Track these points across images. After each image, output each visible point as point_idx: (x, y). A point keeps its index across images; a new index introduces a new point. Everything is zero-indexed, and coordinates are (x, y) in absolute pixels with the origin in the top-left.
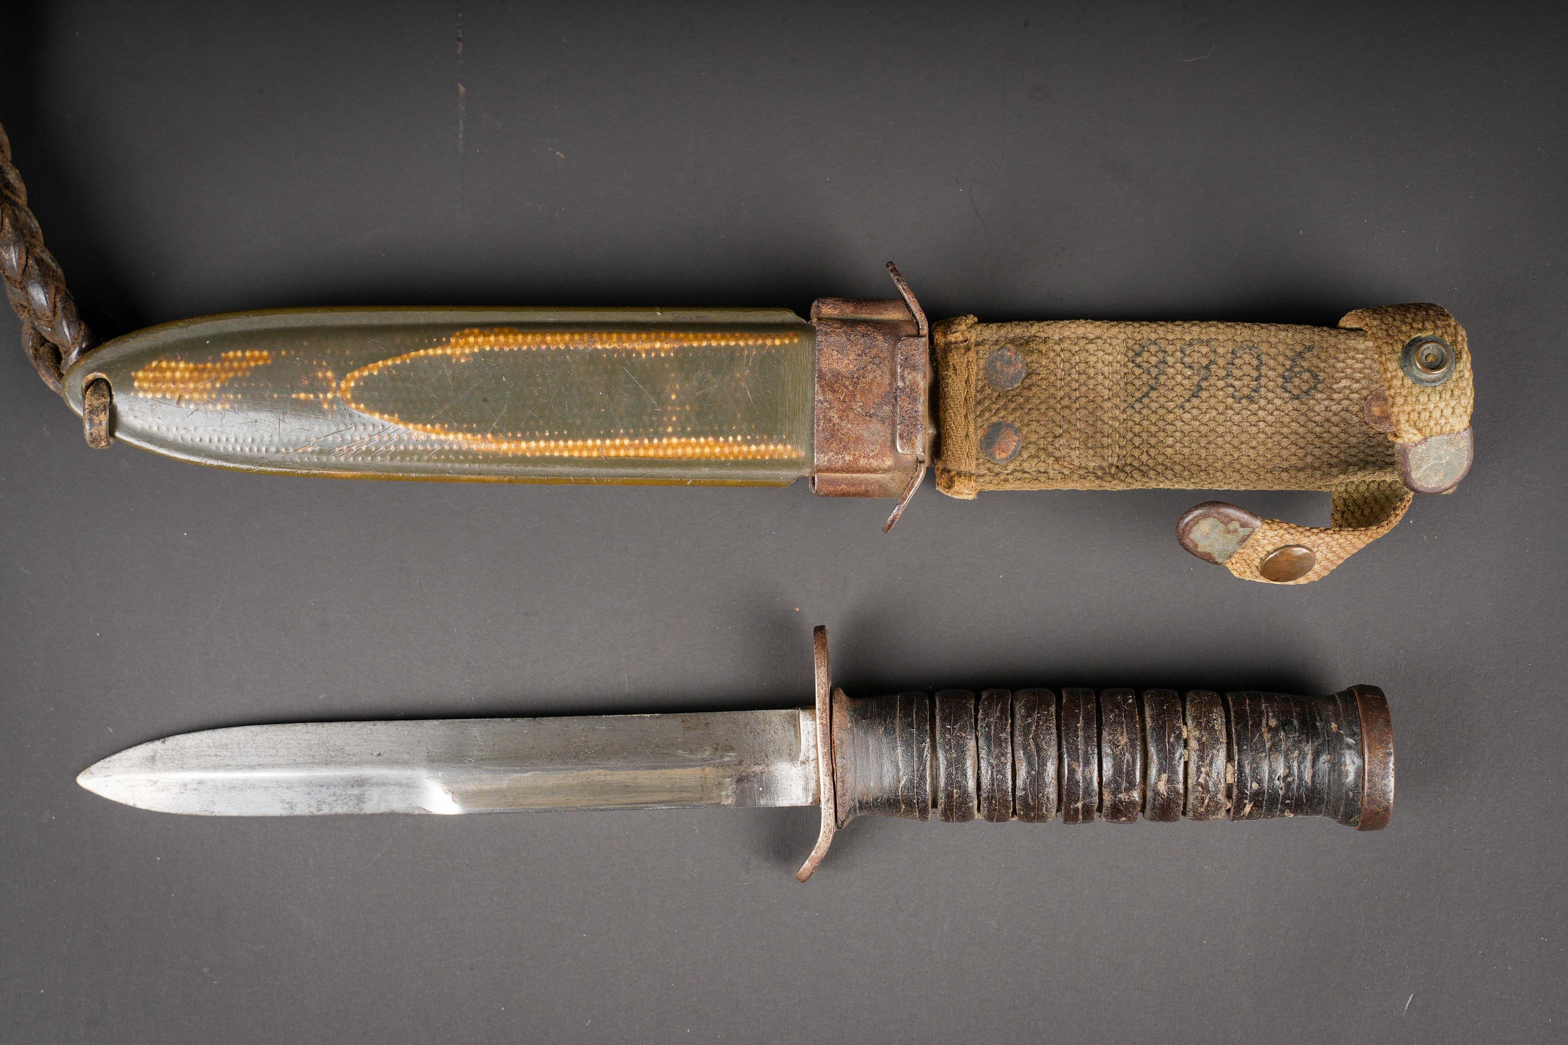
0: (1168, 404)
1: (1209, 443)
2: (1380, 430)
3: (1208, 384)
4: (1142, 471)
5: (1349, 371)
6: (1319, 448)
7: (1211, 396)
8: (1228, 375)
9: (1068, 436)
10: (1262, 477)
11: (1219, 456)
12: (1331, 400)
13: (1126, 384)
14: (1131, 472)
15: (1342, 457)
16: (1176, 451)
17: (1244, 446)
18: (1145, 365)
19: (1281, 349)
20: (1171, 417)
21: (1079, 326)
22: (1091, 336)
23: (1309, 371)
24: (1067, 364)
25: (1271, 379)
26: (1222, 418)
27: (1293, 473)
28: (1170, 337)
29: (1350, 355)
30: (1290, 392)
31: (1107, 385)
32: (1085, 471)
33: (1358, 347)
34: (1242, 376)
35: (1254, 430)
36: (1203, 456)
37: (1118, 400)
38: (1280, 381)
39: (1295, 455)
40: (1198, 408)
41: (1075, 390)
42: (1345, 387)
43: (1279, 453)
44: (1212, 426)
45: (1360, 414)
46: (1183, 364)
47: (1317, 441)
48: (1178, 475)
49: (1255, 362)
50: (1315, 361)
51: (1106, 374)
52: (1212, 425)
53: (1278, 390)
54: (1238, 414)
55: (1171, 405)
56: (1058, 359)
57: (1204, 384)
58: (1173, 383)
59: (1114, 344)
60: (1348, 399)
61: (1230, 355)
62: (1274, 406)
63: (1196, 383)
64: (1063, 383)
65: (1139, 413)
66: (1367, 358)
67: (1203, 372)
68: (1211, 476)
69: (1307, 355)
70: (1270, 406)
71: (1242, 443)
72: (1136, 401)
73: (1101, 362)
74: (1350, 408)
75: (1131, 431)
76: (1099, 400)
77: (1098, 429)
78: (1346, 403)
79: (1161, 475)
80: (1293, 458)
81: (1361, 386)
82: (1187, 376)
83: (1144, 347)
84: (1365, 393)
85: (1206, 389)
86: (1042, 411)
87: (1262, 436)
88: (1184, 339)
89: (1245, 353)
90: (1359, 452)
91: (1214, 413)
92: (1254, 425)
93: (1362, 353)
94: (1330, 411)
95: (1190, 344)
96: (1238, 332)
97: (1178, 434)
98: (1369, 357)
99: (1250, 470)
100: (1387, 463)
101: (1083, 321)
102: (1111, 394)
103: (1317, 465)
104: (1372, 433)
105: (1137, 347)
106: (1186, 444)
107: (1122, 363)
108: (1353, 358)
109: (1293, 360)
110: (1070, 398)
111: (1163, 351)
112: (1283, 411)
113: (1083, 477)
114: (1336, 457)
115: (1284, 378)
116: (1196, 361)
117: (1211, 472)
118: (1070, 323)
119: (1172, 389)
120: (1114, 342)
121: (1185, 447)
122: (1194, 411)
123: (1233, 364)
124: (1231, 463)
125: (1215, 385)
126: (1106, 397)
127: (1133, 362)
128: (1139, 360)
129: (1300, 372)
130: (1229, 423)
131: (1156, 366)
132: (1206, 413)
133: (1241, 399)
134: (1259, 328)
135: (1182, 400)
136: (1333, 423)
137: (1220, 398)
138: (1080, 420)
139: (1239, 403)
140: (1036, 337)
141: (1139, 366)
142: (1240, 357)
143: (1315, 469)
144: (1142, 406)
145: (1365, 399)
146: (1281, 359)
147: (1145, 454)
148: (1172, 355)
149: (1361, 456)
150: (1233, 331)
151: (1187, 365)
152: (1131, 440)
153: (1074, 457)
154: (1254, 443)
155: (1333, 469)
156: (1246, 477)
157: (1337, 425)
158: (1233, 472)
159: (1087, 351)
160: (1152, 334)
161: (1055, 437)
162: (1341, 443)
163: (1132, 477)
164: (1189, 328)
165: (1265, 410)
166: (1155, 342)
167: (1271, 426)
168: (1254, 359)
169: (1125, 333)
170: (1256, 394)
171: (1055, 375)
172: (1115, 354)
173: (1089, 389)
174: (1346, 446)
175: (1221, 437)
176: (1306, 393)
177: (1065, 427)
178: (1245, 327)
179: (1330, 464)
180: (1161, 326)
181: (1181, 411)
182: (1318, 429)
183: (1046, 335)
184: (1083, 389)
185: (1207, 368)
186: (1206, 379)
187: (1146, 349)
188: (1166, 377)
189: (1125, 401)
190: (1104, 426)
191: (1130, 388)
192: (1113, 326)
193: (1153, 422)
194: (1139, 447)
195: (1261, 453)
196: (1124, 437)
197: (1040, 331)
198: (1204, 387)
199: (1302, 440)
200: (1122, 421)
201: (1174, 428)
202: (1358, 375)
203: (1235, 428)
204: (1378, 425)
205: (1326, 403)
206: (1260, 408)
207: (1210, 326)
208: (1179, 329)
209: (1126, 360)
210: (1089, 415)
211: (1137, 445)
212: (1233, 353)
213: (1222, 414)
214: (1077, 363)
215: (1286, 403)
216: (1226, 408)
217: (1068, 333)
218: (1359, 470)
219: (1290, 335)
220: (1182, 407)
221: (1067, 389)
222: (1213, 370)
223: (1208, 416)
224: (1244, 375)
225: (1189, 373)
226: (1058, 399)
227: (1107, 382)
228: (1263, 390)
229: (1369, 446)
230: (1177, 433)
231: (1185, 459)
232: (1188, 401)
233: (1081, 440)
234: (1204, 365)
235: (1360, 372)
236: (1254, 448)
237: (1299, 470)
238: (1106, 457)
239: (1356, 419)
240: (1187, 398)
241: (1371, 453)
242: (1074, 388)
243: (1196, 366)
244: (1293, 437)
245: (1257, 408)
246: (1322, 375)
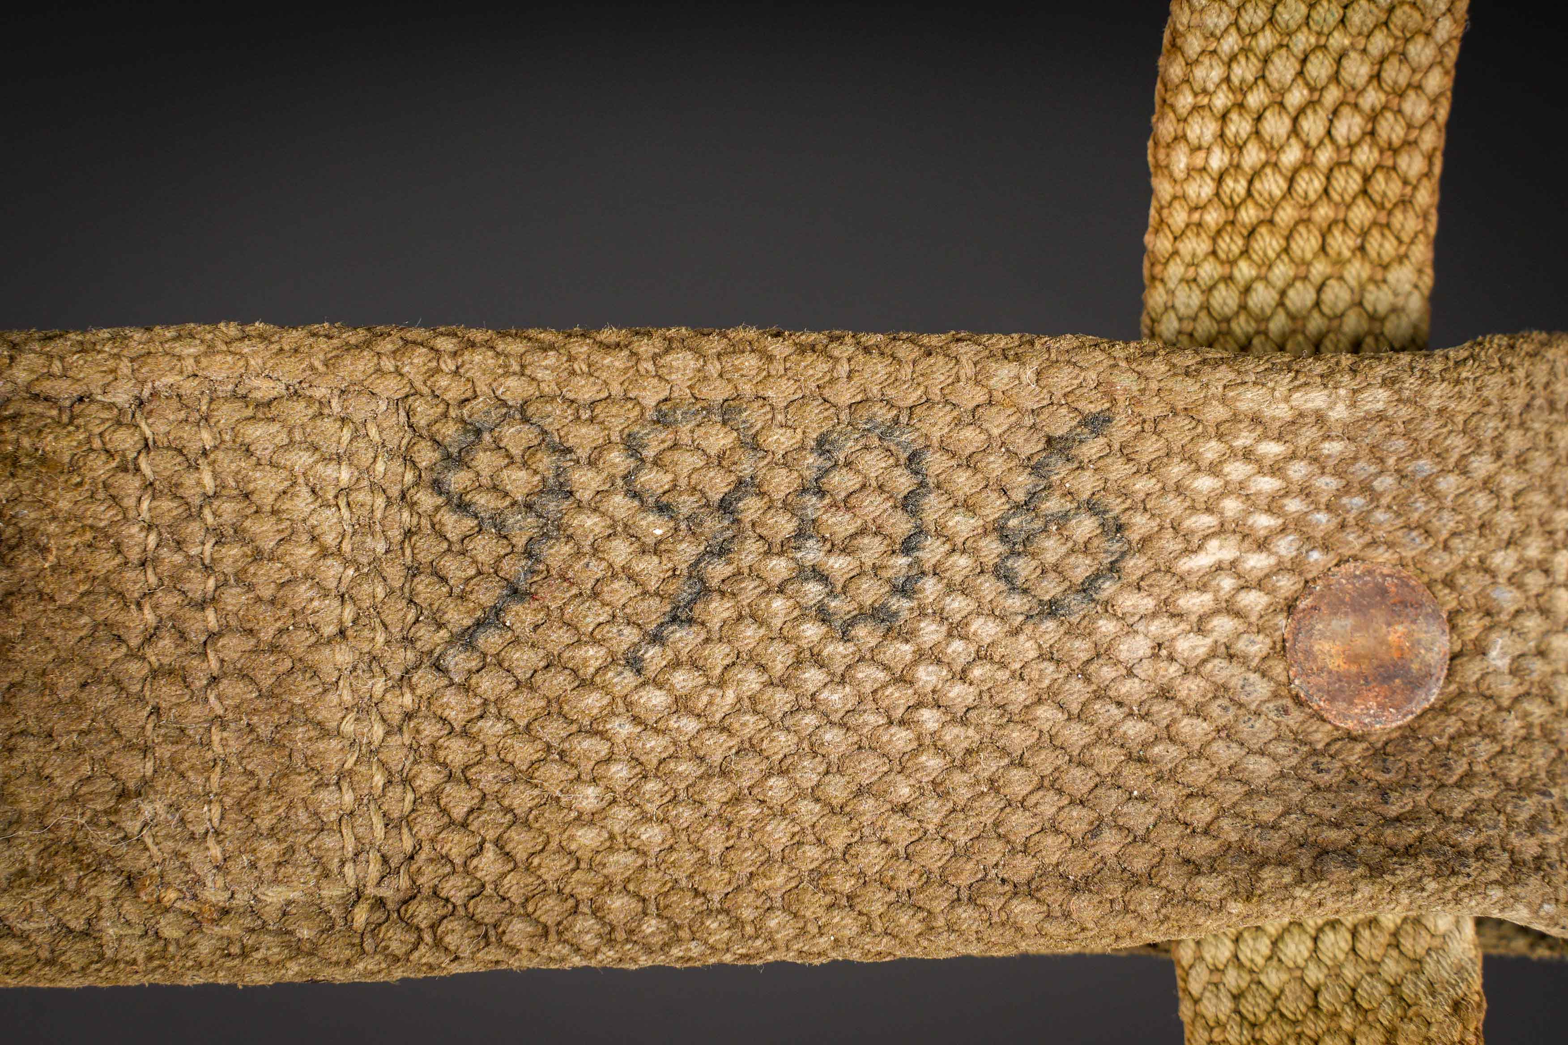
0: (581, 653)
1: (736, 800)
2: (1350, 724)
3: (729, 570)
4: (478, 924)
5: (1231, 506)
6: (1142, 798)
7: (740, 618)
8: (800, 534)
9: (176, 787)
10: (940, 922)
11: (776, 850)
12: (1172, 616)
13: (413, 571)
14: (433, 927)
15: (1229, 830)
16: (612, 837)
17: (868, 805)
18: (483, 501)
19: (995, 432)
20: (593, 701)
21: (211, 350)
22: (264, 389)
23: (1092, 507)
24: (166, 504)
25: (959, 541)
26: (782, 699)
27: (1055, 896)
28: (586, 391)
29: (1239, 443)
30: (1025, 591)
31: (332, 584)
32: (248, 922)
33: (1268, 412)
34: (852, 536)
35: (901, 739)
36: (716, 850)
37: (380, 638)
38: (992, 548)
39: (1057, 832)
40: (695, 665)
41: (202, 605)
42: (1219, 568)
43: (997, 824)
44: (747, 732)
45: (1278, 669)
46: (635, 495)
47: (1133, 776)
48: (620, 935)
49: (904, 482)
50: (1118, 469)
51: (330, 540)
52: (750, 724)
53: (989, 587)
54: (842, 681)
55: (593, 655)
56: (131, 484)
57: (718, 571)
58: (597, 569)
59: (358, 417)
60: (1231, 609)
61: (810, 459)
62: (972, 648)
63: (683, 567)
64: (152, 579)
65: (466, 688)
66: (1293, 456)
67: (712, 524)
68: (749, 930)
69: (1092, 448)
70: (957, 645)
71: (860, 792)
72: (450, 643)
73: (305, 491)
74: (1241, 645)
75: (433, 759)
76: (301, 639)
77: (298, 759)
78: (1223, 625)
79: (553, 937)
80: (1050, 841)
81: (1273, 560)
82: (650, 541)
83: (478, 432)
84: (1286, 584)
85: (723, 594)
86: (64, 695)
87: (932, 763)
88: (636, 401)
89: (866, 447)
90: (1286, 813)
91: (752, 680)
92: (902, 723)
93: (1279, 438)
94: (1171, 658)
95: (662, 420)
96: (843, 369)
97: (620, 772)
98: (1302, 451)
99: (892, 897)
100: (1393, 851)
101: (232, 330)
102: (348, 613)
103: (1139, 865)
104: (1320, 736)
105: (449, 431)
106: (650, 808)
107: (394, 491)
108: (1247, 455)
109: (1037, 469)
110: (183, 636)
111: (555, 450)
112: (1003, 665)
113: (235, 949)
114: (1206, 832)
115: (1004, 538)
116: (683, 482)
117: (747, 914)
118: (178, 338)
119: (595, 595)
120: (359, 409)
121: (646, 818)
122: (682, 679)
123: (821, 493)
124: (819, 875)
125: (754, 573)
126: (329, 630)
127: (437, 486)
128: (458, 480)
129: (1064, 518)
130: (810, 720)
131: (529, 507)
132: (721, 684)
133: (852, 622)
134: (916, 353)
135: (631, 635)
136: (1181, 703)
137: (777, 623)
138: (224, 727)
139: (845, 637)
140: (36, 397)
141: (462, 506)
142: (848, 464)
143: (1135, 881)
144: (474, 664)
145: (1290, 608)
146: (996, 464)
147: (490, 852)
148: (592, 463)
149: (1296, 825)
150: (823, 367)
151: (651, 500)
152: (435, 795)
153: (203, 869)
154: (903, 791)
155: (1202, 881)
156: (879, 928)
157: (1198, 712)
158: (831, 907)
159: (248, 451)
160: (512, 382)
161: (123, 795)
162: (1219, 778)
163: (438, 943)
164: (655, 357)
165: (939, 661)
166: (522, 409)
167: (964, 722)
168: (898, 471)
169: (398, 372)
170: (905, 604)
171: (118, 548)
172: (365, 458)
173: (259, 599)
174: (1240, 789)
175: (782, 773)
176: (1087, 588)
177: (165, 751)
178: (867, 350)
179: (1187, 861)
180: (545, 348)
181: (629, 678)
182: (1134, 729)
183: (78, 389)
184: (234, 598)
185: (726, 506)
186: (722, 551)
187: (487, 437)
188: (567, 549)
189: (408, 641)
190: (321, 746)
191: (425, 587)
192: (348, 347)
193: (523, 723)
194: (464, 825)
195: (931, 828)
196: (407, 781)
197: (51, 375)
198: (715, 583)
199: (1078, 772)
200: (396, 719)
201: (603, 749)
202: (1263, 522)
203: (831, 735)
204: (1341, 705)
205: (1155, 627)
206: (920, 656)
207: (735, 349)
208: (618, 361)
209: (409, 477)
210: (261, 705)
211: (459, 812)
212: (823, 445)
213: (783, 683)
214: (208, 498)
215: (1016, 632)
216: (798, 663)
217: (170, 379)
218: (1300, 880)
219: (1029, 374)
220: (635, 663)
221: (169, 601)
222: (748, 517)
223: (730, 696)
224: (862, 532)
225: (658, 532)
226: (134, 643)
227: (332, 569)
228: (930, 587)
229: (1317, 788)
230: (614, 768)
231: (644, 866)
232: (657, 639)
233: (228, 801)
234: (716, 497)
235: (1269, 510)
236: (904, 809)
237: (1075, 889)
238: (334, 865)
239: (1261, 689)
240: (652, 627)
241: (1330, 814)
242: (198, 596)
243: (686, 504)
244: (1046, 762)
245: (909, 657)
246: (1141, 524)
